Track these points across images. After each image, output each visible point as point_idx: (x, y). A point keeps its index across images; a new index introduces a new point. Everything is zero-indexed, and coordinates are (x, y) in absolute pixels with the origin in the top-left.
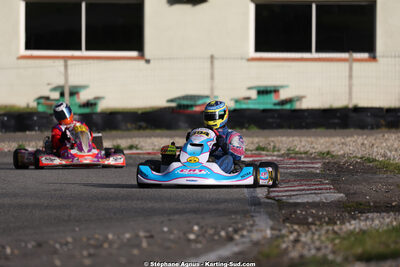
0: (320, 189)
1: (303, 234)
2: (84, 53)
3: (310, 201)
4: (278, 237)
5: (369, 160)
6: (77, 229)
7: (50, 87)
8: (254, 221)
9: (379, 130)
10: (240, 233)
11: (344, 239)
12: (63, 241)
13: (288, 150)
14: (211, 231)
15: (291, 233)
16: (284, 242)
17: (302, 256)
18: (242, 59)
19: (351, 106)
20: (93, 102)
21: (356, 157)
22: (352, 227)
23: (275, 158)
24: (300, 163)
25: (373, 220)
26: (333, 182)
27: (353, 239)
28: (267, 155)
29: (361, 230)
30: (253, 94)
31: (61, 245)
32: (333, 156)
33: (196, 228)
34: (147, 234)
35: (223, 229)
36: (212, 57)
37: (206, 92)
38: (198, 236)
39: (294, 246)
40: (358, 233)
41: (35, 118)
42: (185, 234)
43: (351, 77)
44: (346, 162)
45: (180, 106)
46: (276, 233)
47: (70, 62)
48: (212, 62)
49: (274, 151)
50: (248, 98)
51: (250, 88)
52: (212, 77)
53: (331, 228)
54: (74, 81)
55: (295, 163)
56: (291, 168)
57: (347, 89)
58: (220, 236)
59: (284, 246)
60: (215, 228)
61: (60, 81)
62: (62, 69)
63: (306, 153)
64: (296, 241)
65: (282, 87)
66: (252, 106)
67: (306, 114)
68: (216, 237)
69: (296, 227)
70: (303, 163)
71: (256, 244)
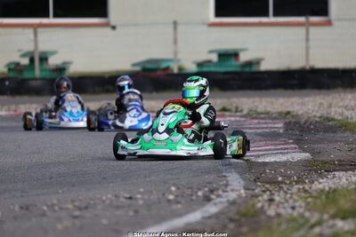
0: (285, 149)
1: (276, 194)
2: (51, 20)
3: (278, 160)
4: (252, 196)
5: (329, 119)
6: (60, 191)
7: (20, 53)
8: (227, 182)
9: (335, 90)
10: (215, 193)
11: (316, 198)
12: (49, 203)
13: (251, 110)
14: (189, 192)
15: (264, 191)
16: (259, 201)
17: (278, 215)
18: (203, 24)
19: (308, 67)
20: (62, 66)
21: (315, 116)
22: (321, 186)
23: (238, 119)
24: (263, 123)
25: (340, 178)
26: (297, 141)
27: (323, 197)
28: (230, 116)
29: (330, 188)
30: (214, 58)
31: (48, 206)
32: (293, 116)
33: (173, 188)
34: (128, 196)
35: (200, 190)
36: (175, 23)
37: (170, 56)
38: (177, 196)
39: (269, 205)
40: (328, 192)
41: (7, 83)
42: (164, 194)
43: (307, 40)
44: (306, 122)
45: (145, 70)
46: (250, 192)
47: (39, 30)
48: (175, 28)
49: (236, 111)
50: (209, 62)
51: (211, 52)
52: (175, 42)
53: (301, 187)
54: (43, 47)
55: (259, 123)
56: (254, 128)
57: (304, 52)
58: (198, 196)
59: (259, 205)
60: (191, 188)
61: (30, 48)
62: (32, 36)
63: (268, 113)
64: (271, 200)
65: (242, 50)
66: (212, 69)
67: (265, 76)
68: (194, 198)
69: (267, 186)
70: (266, 123)
71: (233, 203)
